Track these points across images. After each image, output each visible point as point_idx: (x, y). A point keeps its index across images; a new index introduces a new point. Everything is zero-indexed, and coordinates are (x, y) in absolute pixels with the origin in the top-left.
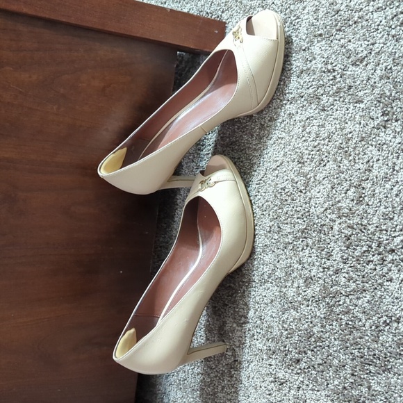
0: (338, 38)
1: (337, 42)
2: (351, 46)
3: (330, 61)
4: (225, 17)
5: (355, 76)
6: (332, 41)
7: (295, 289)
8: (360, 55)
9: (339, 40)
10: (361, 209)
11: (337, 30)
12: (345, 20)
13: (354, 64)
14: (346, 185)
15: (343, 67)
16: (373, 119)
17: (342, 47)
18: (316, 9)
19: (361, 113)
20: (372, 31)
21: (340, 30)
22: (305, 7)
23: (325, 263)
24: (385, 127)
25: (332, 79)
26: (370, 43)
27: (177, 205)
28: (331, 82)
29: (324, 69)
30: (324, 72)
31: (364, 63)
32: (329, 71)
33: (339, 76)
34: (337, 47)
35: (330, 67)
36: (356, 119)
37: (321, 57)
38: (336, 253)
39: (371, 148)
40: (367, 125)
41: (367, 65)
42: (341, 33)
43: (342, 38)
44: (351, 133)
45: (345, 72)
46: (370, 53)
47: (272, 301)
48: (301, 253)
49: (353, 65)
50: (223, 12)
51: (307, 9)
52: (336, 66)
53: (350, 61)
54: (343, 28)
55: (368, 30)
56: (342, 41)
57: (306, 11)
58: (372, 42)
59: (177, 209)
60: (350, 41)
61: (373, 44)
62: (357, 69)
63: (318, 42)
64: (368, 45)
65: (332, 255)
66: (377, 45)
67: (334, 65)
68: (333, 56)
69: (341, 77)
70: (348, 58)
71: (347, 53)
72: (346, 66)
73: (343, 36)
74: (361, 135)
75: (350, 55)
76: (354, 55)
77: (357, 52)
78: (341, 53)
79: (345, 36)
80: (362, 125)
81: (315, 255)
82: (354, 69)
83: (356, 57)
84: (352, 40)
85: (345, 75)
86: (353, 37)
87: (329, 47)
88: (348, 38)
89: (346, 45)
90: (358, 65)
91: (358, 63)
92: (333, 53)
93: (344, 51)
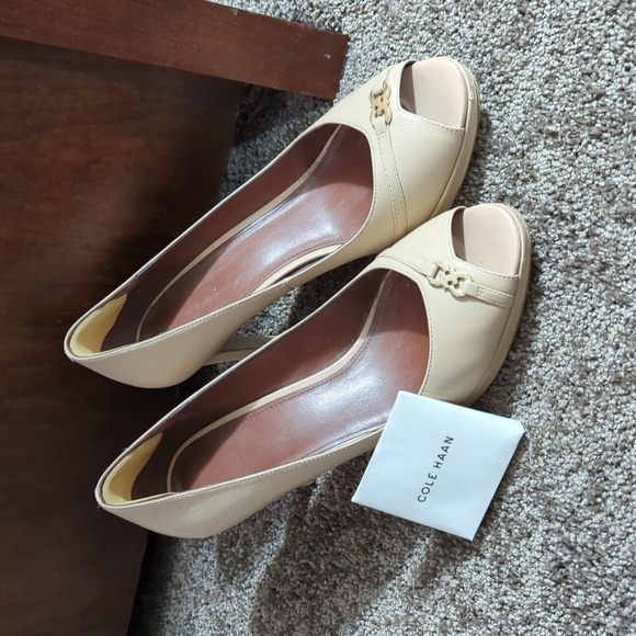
0: (593, 153)
1: (590, 160)
3: (567, 196)
4: (348, 25)
5: (620, 246)
6: (576, 154)
7: (438, 620)
9: (594, 158)
11: (592, 136)
12: (612, 119)
13: (620, 220)
14: (570, 460)
15: (594, 218)
17: (598, 173)
18: (551, 76)
19: (622, 328)
21: (599, 138)
22: (526, 63)
23: (505, 594)
25: (567, 237)
28: (565, 241)
29: (551, 208)
30: (551, 214)
32: (563, 217)
33: (584, 234)
34: (586, 171)
35: (565, 209)
36: (611, 337)
37: (549, 180)
38: (530, 583)
42: (599, 144)
43: (600, 156)
44: (594, 359)
45: (598, 231)
47: (389, 623)
49: (617, 220)
50: (344, 13)
51: (530, 67)
52: (579, 210)
53: (612, 210)
54: (605, 135)
56: (601, 161)
57: (527, 72)
60: (617, 167)
62: (625, 232)
63: (547, 146)
65: (523, 585)
67: (575, 206)
68: (576, 188)
69: (588, 236)
70: (609, 202)
71: (609, 191)
72: (602, 218)
73: (603, 150)
74: (617, 372)
75: (615, 197)
76: (624, 200)
77: (630, 195)
78: (594, 187)
79: (608, 152)
80: (620, 352)
81: (488, 572)
82: (619, 229)
83: (626, 205)
84: (623, 167)
85: (598, 236)
86: (625, 160)
87: (570, 165)
88: (614, 159)
89: (607, 172)
90: (630, 225)
91: (629, 221)
92: (577, 182)
93: (602, 184)
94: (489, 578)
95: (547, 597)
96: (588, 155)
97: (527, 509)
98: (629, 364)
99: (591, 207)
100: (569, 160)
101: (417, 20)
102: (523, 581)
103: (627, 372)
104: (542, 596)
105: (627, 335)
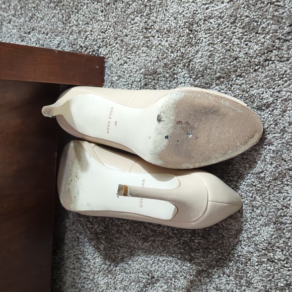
0: (240, 83)
1: (238, 87)
2: (254, 92)
4: (103, 52)
6: (231, 85)
8: (265, 101)
9: (240, 85)
10: (281, 242)
11: (237, 76)
12: (244, 67)
14: (263, 220)
16: (285, 161)
17: (243, 91)
18: (211, 54)
19: (272, 155)
20: (277, 79)
21: (240, 76)
22: (198, 51)
26: (275, 90)
27: (66, 228)
31: (271, 109)
34: (238, 91)
36: (267, 160)
38: (256, 281)
39: (286, 188)
40: (280, 166)
41: (273, 110)
42: (241, 79)
43: (243, 84)
44: (262, 172)
46: (277, 100)
48: (216, 280)
49: (257, 109)
50: (99, 47)
51: (200, 53)
54: (244, 74)
55: (272, 79)
56: (244, 86)
57: (199, 55)
58: (278, 90)
59: (66, 232)
60: (252, 87)
61: (279, 92)
62: (262, 113)
63: (217, 85)
64: (273, 92)
65: (252, 283)
66: (284, 93)
70: (252, 102)
71: (251, 97)
73: (244, 81)
74: (274, 174)
75: (254, 100)
76: (259, 100)
77: (261, 98)
78: (243, 97)
79: (246, 81)
80: (274, 165)
81: (234, 282)
82: (259, 113)
83: (260, 102)
84: (254, 86)
86: (255, 83)
87: (230, 91)
88: (250, 84)
89: (248, 90)
90: (264, 110)
91: (263, 108)
93: (247, 95)
94: (234, 285)
95: (266, 286)
96: (237, 85)
97: (246, 249)
98: (280, 170)
100: (229, 88)
101: (139, 43)
102: (252, 282)
103: (279, 174)
104: (263, 286)
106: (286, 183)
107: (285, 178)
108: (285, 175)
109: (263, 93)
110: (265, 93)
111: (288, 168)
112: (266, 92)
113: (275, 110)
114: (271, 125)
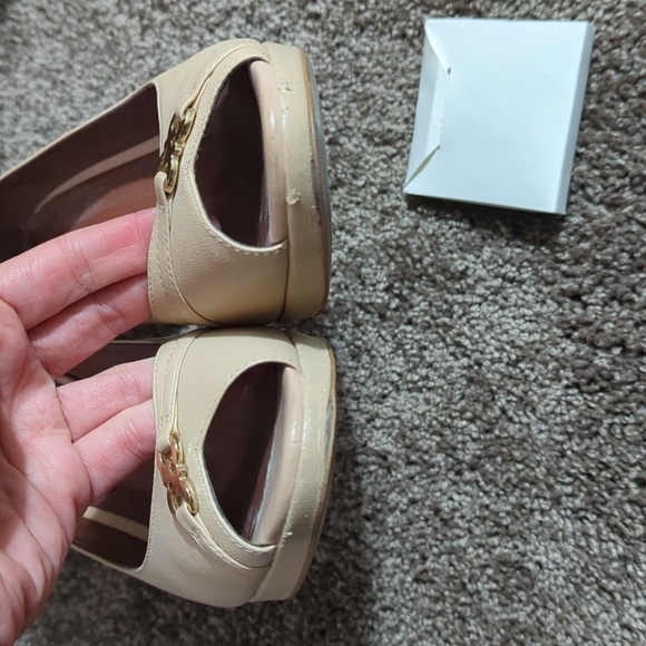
0: (356, 49)
1: (351, 56)
5: (361, 163)
6: (338, 45)
13: (369, 136)
15: (341, 125)
16: (363, 283)
17: (358, 75)
24: (382, 317)
31: (390, 150)
34: (345, 66)
40: (346, 288)
41: (394, 155)
43: (364, 55)
45: (342, 140)
49: (365, 136)
56: (363, 61)
62: (370, 149)
63: (306, 28)
68: (330, 82)
69: (330, 143)
71: (365, 99)
72: (350, 128)
73: (367, 48)
75: (369, 108)
76: (378, 114)
77: (384, 110)
82: (364, 145)
85: (341, 145)
87: (329, 55)
92: (333, 76)
96: (350, 49)
98: (342, 297)
99: (341, 113)
100: (330, 48)
103: (337, 304)
105: (347, 265)
106: (340, 330)
107: (344, 318)
108: (347, 313)
109: (392, 103)
110: (396, 104)
111: (359, 300)
112: (401, 104)
113: (398, 157)
114: (372, 184)
